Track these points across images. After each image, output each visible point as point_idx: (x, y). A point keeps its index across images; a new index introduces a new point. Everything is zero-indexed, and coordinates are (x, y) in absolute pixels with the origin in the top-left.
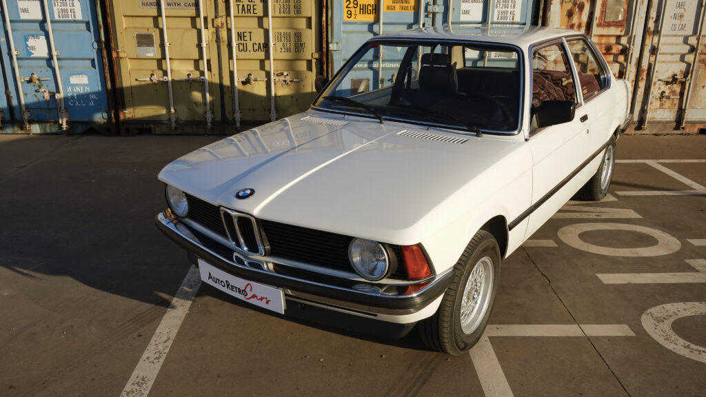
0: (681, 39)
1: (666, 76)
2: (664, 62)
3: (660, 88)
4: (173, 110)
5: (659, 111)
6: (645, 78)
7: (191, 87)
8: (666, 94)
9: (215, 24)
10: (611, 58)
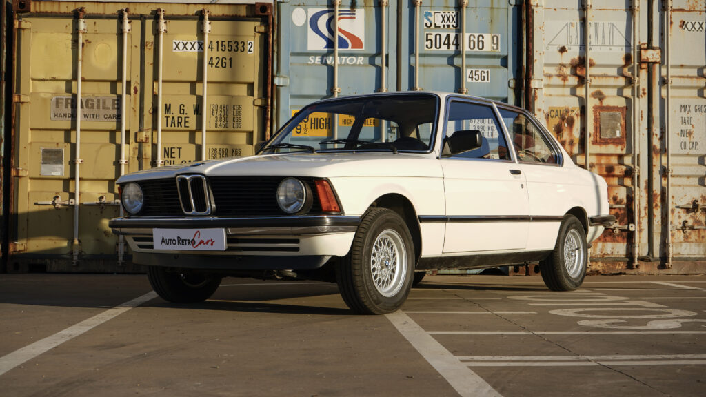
0: (696, 160)
1: (686, 201)
2: (680, 186)
3: (680, 217)
4: (76, 242)
5: (684, 245)
6: (659, 204)
7: (101, 212)
8: (690, 223)
9: (138, 138)
10: (615, 181)
